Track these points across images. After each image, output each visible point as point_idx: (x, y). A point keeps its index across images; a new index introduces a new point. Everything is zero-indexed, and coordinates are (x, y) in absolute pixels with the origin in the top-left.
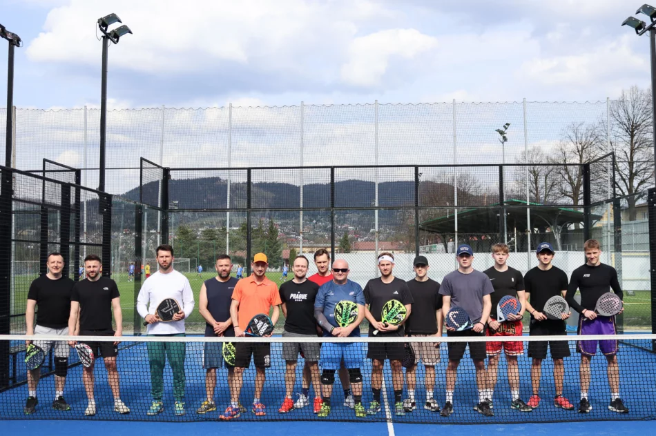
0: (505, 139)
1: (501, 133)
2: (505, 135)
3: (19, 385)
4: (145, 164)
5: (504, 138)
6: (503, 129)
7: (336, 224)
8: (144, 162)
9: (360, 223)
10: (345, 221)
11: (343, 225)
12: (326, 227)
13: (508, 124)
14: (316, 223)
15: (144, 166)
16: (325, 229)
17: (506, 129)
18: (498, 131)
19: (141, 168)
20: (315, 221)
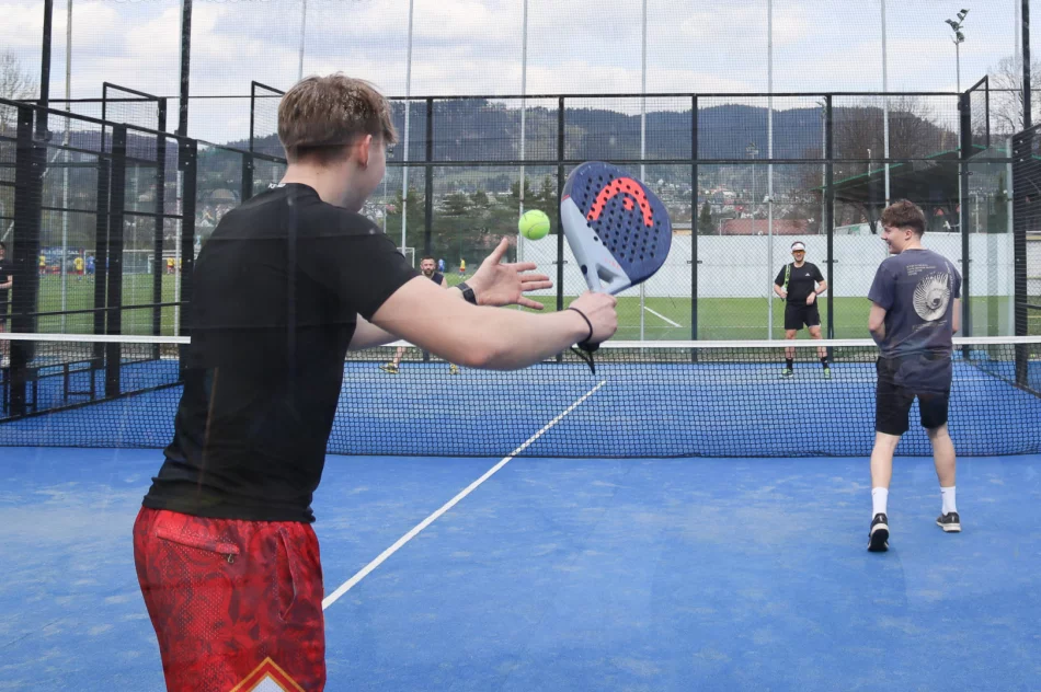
0: (960, 37)
1: (955, 26)
2: (960, 30)
3: (40, 414)
4: (259, 91)
5: (959, 34)
6: (958, 21)
7: (700, 187)
8: (257, 88)
9: (747, 184)
10: (717, 181)
11: (713, 188)
12: (681, 192)
13: (964, 11)
14: (664, 185)
15: (256, 94)
16: (680, 196)
17: (962, 19)
18: (949, 22)
19: (253, 97)
20: (661, 181)
